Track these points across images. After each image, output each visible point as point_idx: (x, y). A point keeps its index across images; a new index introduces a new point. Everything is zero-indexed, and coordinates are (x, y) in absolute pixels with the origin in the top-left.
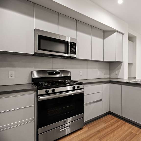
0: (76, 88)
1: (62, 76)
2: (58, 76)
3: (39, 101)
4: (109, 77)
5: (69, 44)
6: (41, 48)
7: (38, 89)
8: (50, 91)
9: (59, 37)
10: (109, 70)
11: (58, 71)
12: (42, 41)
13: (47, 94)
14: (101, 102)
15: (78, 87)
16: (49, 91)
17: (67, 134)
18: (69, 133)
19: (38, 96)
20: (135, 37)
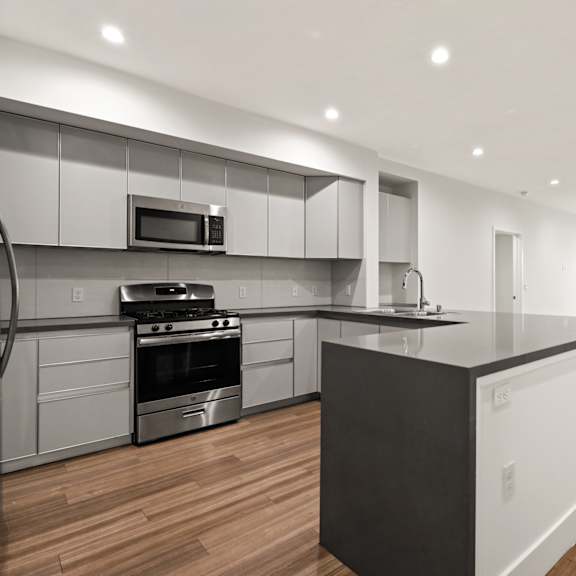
0: (220, 325)
1: (193, 297)
2: (183, 297)
3: (138, 346)
4: (330, 303)
5: (207, 220)
6: (143, 235)
7: (137, 323)
8: (162, 327)
9: (182, 207)
10: (329, 283)
11: (183, 286)
12: (144, 219)
13: (155, 333)
14: (291, 365)
15: (226, 323)
16: (158, 328)
17: (204, 425)
18: (211, 423)
19: (136, 336)
20: (414, 184)
